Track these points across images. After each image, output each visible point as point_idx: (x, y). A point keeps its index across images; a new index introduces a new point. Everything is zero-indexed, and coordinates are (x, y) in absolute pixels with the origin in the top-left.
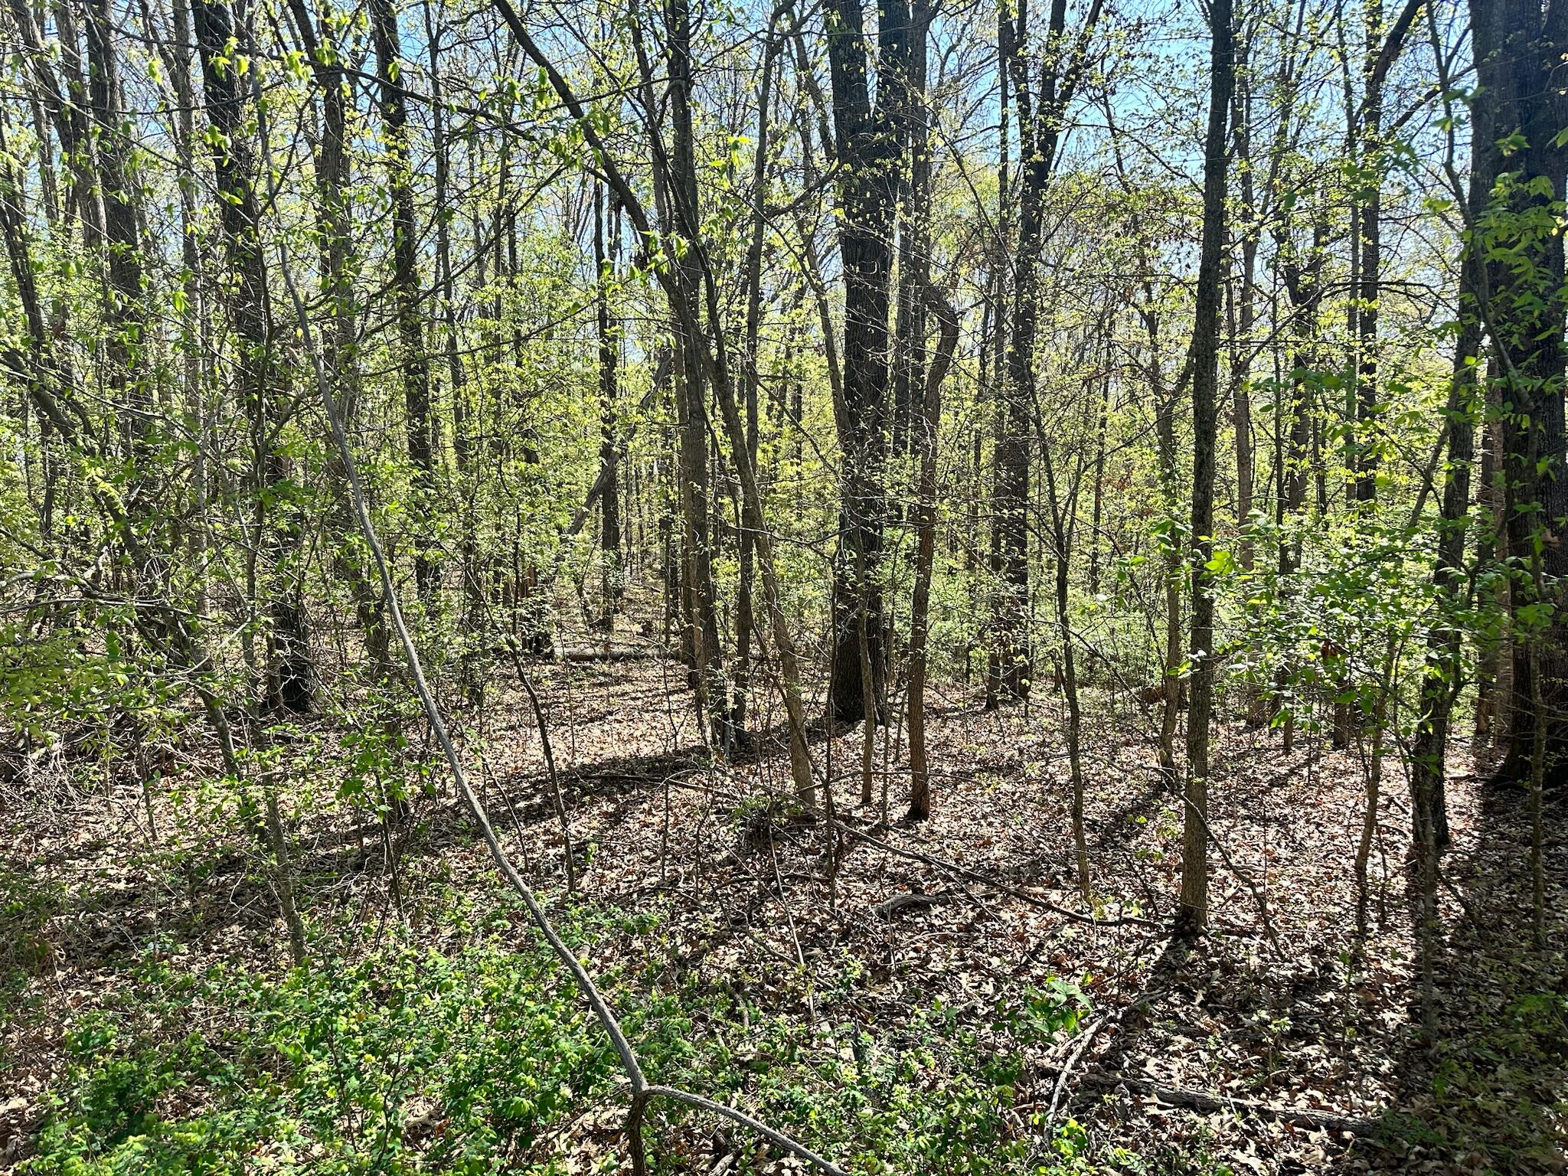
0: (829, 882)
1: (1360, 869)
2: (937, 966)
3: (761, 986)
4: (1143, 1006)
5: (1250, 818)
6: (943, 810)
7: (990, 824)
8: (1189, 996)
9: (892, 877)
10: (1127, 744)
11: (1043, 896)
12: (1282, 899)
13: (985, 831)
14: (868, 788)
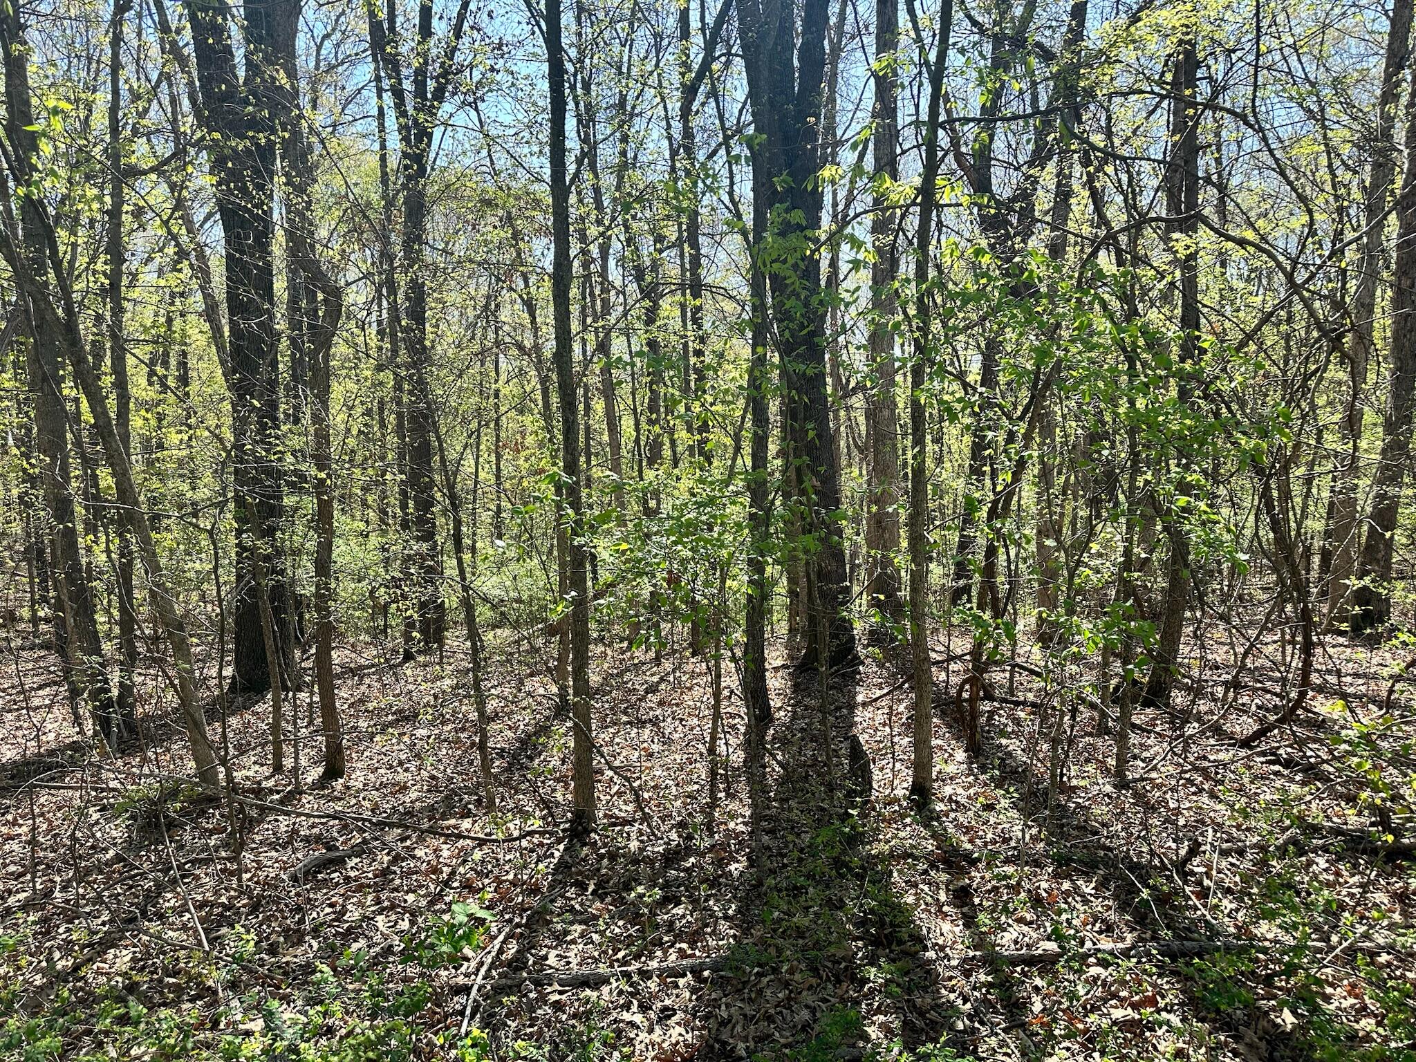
0: (234, 859)
1: (712, 751)
2: (354, 914)
3: (160, 981)
4: (544, 907)
5: (630, 723)
6: (359, 765)
7: (406, 770)
8: (582, 887)
9: (307, 840)
10: (531, 675)
11: (455, 827)
12: (656, 787)
13: (402, 777)
14: (278, 755)
